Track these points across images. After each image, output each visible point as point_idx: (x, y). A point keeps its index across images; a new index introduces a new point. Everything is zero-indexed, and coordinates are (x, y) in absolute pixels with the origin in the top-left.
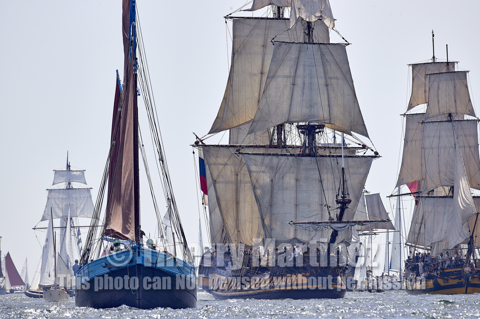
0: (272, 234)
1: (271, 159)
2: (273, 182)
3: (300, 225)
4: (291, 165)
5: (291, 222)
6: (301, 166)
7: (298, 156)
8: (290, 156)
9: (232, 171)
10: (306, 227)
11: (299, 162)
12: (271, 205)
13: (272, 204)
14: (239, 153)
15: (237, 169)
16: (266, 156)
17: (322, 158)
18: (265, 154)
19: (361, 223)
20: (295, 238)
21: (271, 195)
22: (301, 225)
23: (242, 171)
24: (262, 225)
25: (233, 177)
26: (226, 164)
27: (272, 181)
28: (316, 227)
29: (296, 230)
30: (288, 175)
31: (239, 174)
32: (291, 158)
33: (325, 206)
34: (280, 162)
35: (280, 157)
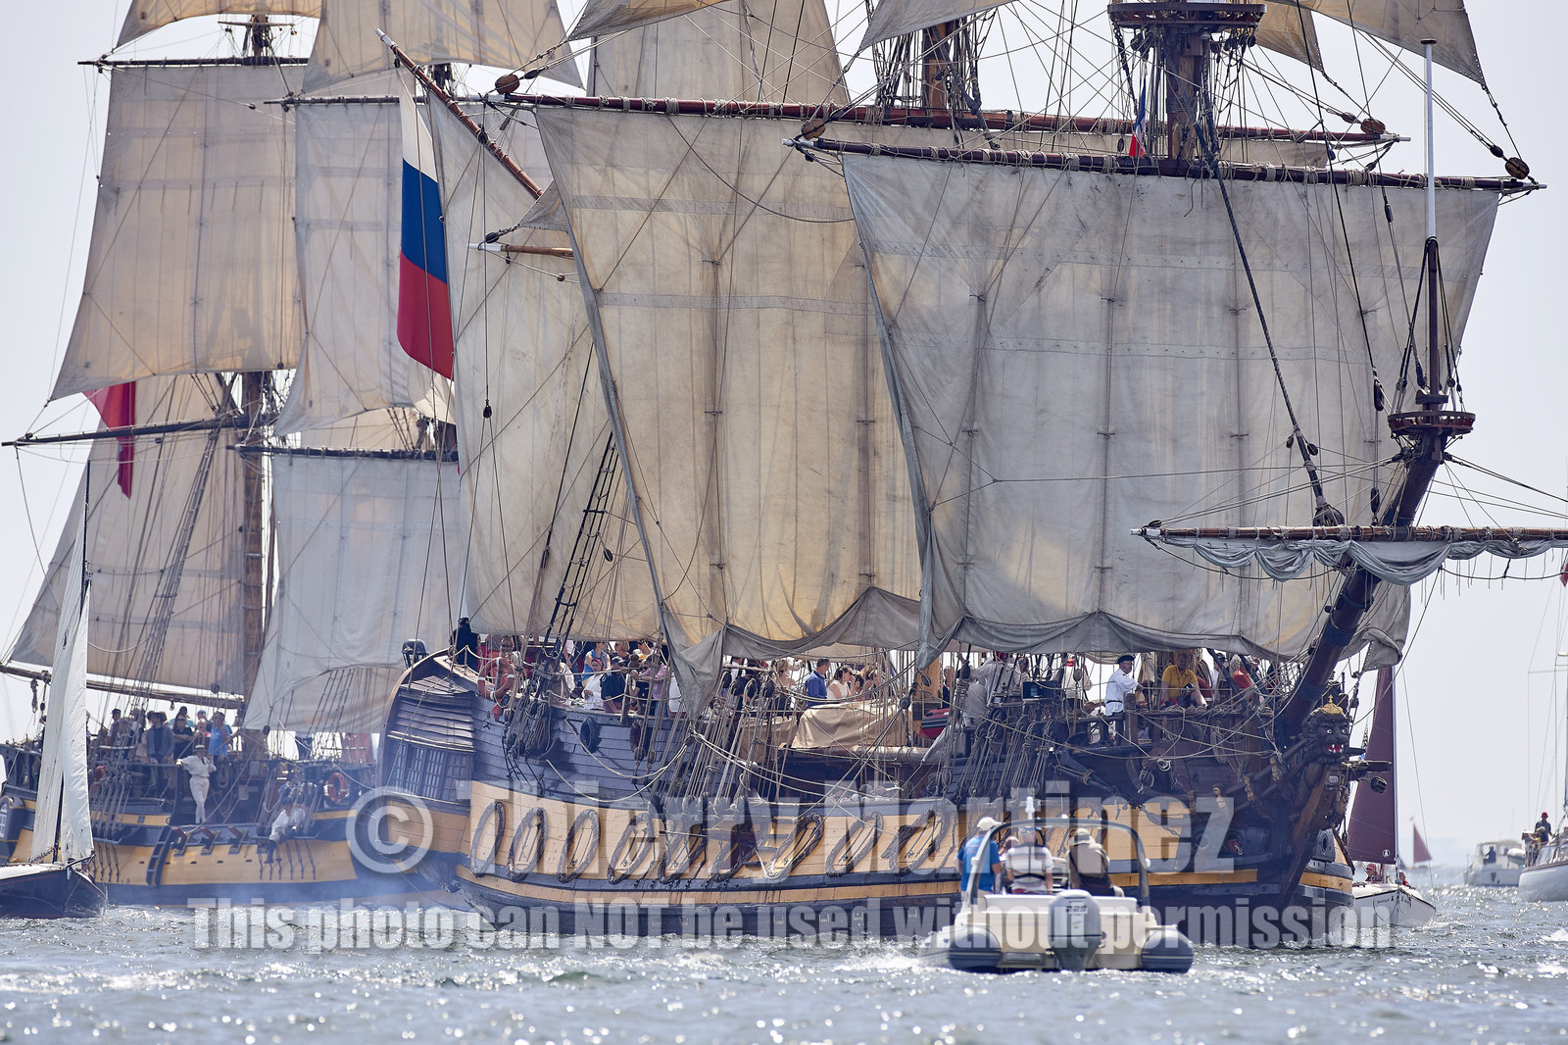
0: (970, 586)
1: (981, 182)
2: (990, 305)
3: (1196, 547)
4: (1083, 217)
5: (1153, 525)
6: (1136, 227)
7: (1118, 171)
8: (1081, 169)
9: (691, 241)
10: (1226, 558)
11: (1126, 204)
12: (971, 432)
13: (975, 427)
14: (821, 145)
15: (716, 231)
16: (954, 164)
17: (1242, 183)
18: (955, 153)
19: (1506, 544)
20: (1099, 615)
21: (974, 375)
22: (1202, 542)
23: (743, 245)
24: (919, 539)
25: (696, 271)
26: (658, 204)
27: (982, 299)
28: (1282, 555)
29: (1103, 570)
30: (1066, 272)
31: (727, 256)
32: (1083, 180)
33: (1289, 445)
34: (1026, 198)
35: (1029, 173)
